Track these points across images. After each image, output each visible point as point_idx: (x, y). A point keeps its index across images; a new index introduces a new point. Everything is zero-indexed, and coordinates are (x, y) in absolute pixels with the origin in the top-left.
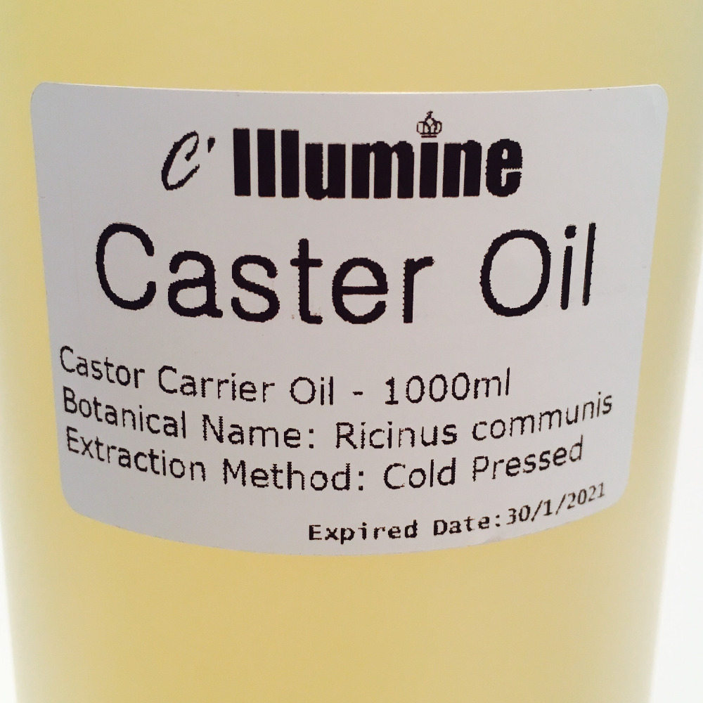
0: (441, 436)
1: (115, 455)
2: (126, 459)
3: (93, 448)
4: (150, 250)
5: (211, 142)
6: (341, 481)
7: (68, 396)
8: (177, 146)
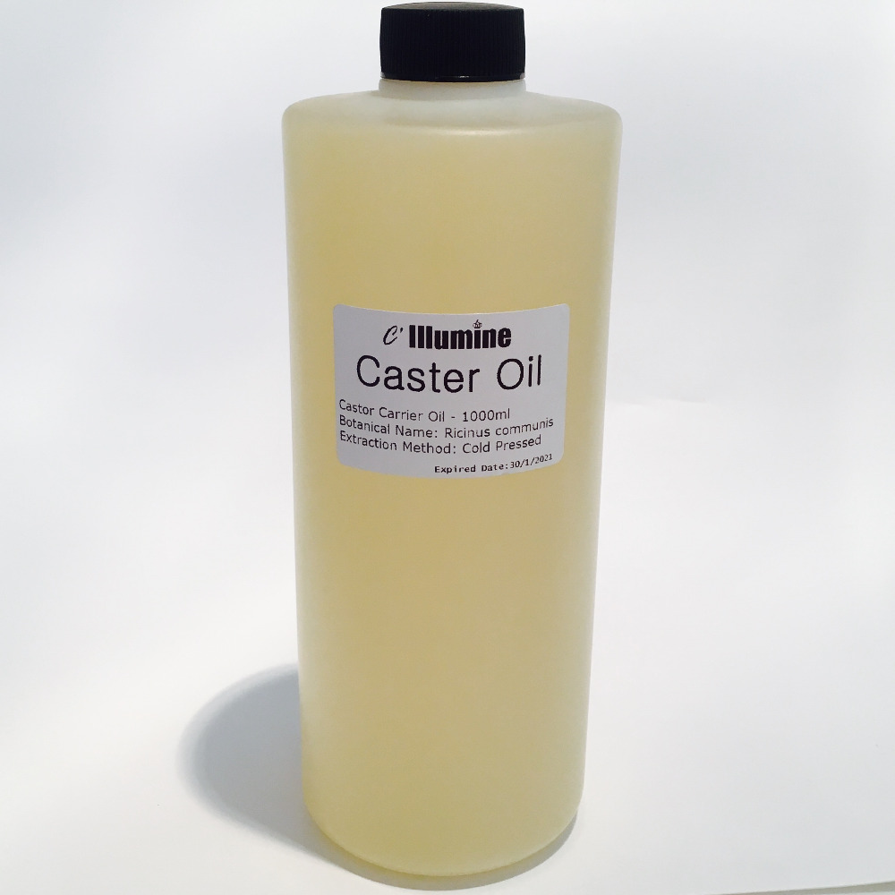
0: (484, 434)
1: (361, 441)
2: (365, 442)
3: (352, 438)
4: (378, 366)
5: (402, 329)
6: (447, 450)
7: (342, 419)
8: (389, 330)
